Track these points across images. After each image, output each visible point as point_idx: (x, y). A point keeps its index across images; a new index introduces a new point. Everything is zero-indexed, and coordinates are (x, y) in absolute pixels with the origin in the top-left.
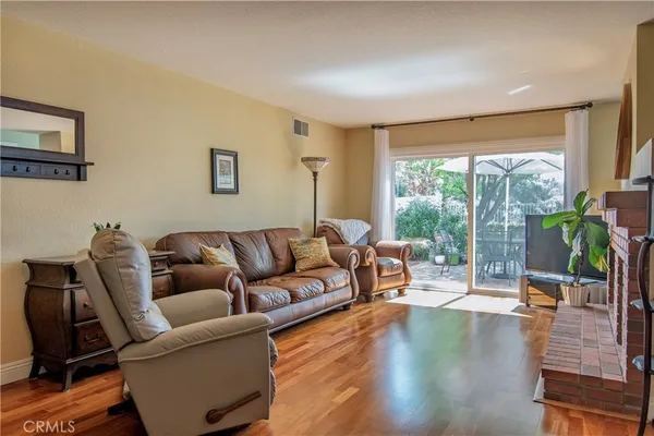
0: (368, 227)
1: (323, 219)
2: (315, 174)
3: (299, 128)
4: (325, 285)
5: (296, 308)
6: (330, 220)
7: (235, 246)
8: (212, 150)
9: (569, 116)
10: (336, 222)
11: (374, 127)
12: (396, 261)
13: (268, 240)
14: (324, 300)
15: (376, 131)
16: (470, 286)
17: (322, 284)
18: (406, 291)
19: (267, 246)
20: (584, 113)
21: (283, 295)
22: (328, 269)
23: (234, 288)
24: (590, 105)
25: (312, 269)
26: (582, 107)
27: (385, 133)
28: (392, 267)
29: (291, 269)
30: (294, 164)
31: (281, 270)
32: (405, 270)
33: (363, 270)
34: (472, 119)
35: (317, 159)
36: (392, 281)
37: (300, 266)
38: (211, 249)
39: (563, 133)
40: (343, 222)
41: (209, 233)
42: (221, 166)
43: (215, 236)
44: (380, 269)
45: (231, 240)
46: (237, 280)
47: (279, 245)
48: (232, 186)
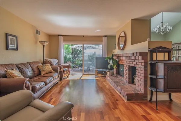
0: (58, 61)
1: (46, 59)
2: (44, 46)
3: (38, 32)
4: (53, 78)
5: (47, 87)
6: (47, 59)
7: (19, 69)
8: (6, 34)
9: (103, 38)
10: (49, 59)
11: (58, 35)
12: (67, 69)
13: (30, 66)
14: (53, 82)
15: (59, 36)
16: (83, 73)
17: (52, 78)
18: (69, 76)
19: (31, 67)
20: (106, 38)
21: (43, 84)
22: (52, 73)
23: (27, 86)
24: (107, 36)
25: (47, 74)
26: (105, 36)
27: (62, 37)
28: (67, 71)
29: (39, 74)
30: (36, 43)
31: (36, 75)
32: (69, 71)
33: (61, 72)
34: (83, 36)
35: (45, 42)
36: (66, 74)
37: (43, 73)
38: (10, 71)
39: (102, 41)
40: (51, 59)
41: (8, 65)
42: (11, 40)
43: (10, 66)
44: (64, 71)
45: (17, 67)
46: (28, 82)
47: (35, 67)
48: (15, 48)
